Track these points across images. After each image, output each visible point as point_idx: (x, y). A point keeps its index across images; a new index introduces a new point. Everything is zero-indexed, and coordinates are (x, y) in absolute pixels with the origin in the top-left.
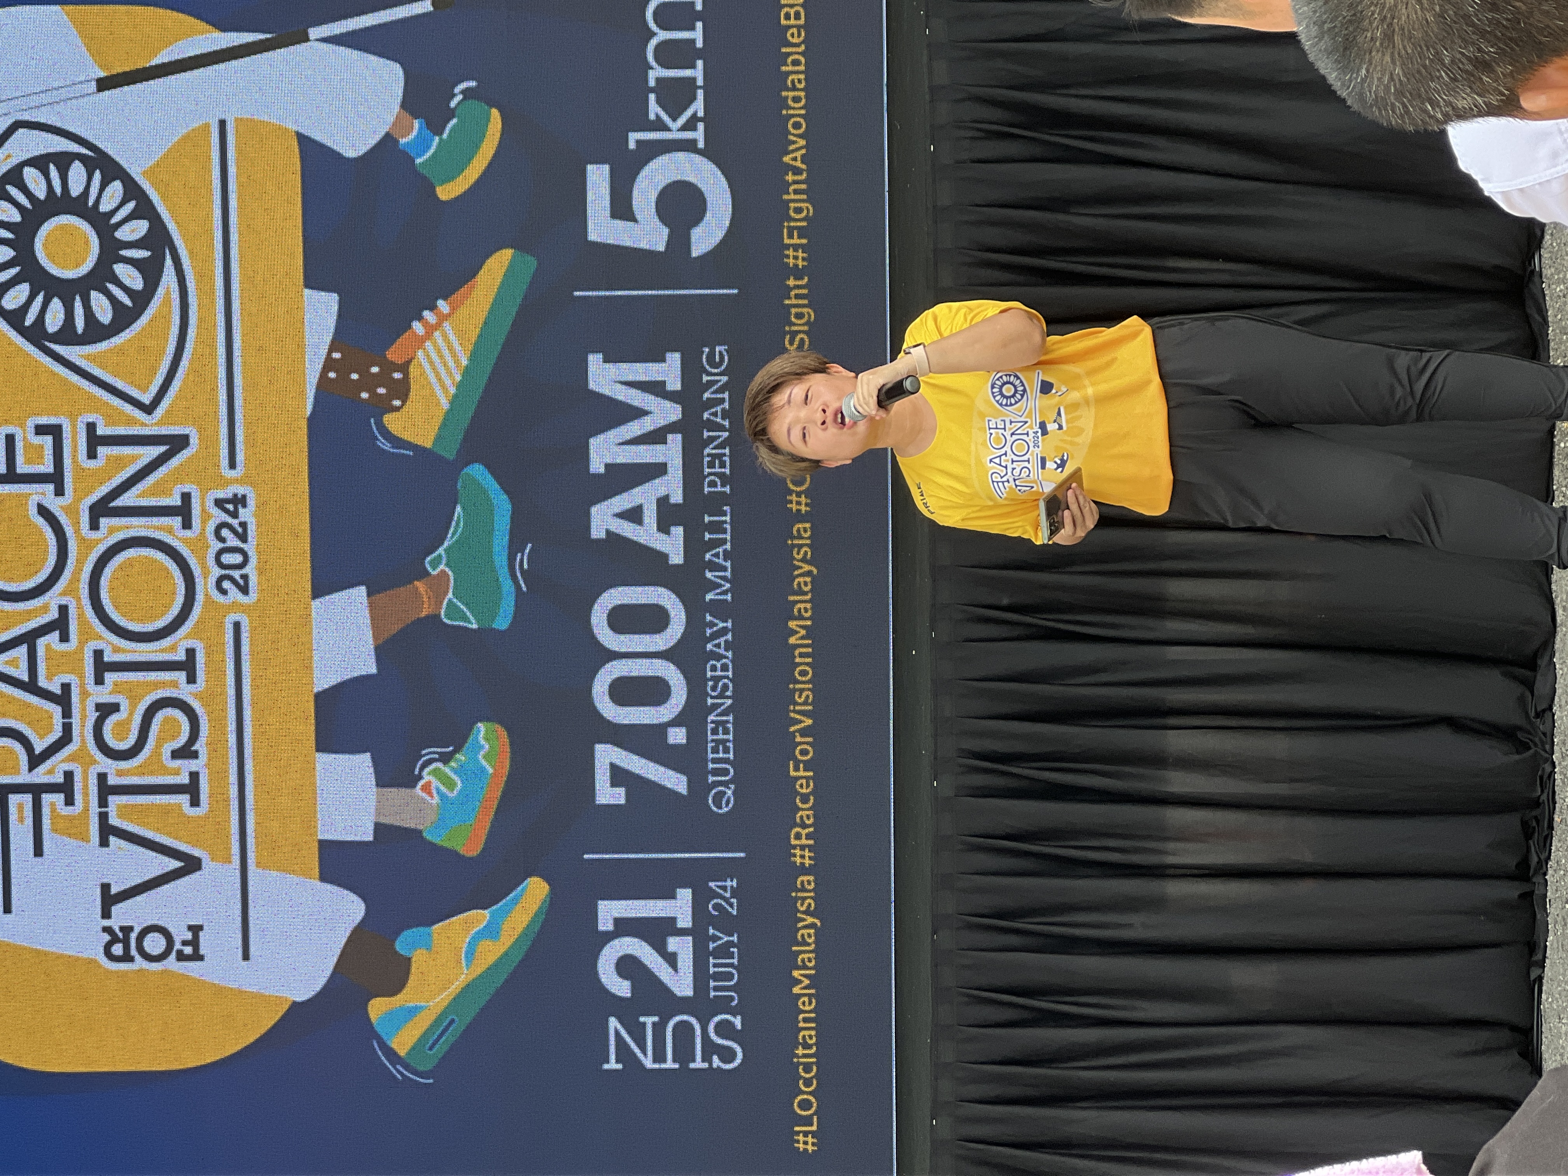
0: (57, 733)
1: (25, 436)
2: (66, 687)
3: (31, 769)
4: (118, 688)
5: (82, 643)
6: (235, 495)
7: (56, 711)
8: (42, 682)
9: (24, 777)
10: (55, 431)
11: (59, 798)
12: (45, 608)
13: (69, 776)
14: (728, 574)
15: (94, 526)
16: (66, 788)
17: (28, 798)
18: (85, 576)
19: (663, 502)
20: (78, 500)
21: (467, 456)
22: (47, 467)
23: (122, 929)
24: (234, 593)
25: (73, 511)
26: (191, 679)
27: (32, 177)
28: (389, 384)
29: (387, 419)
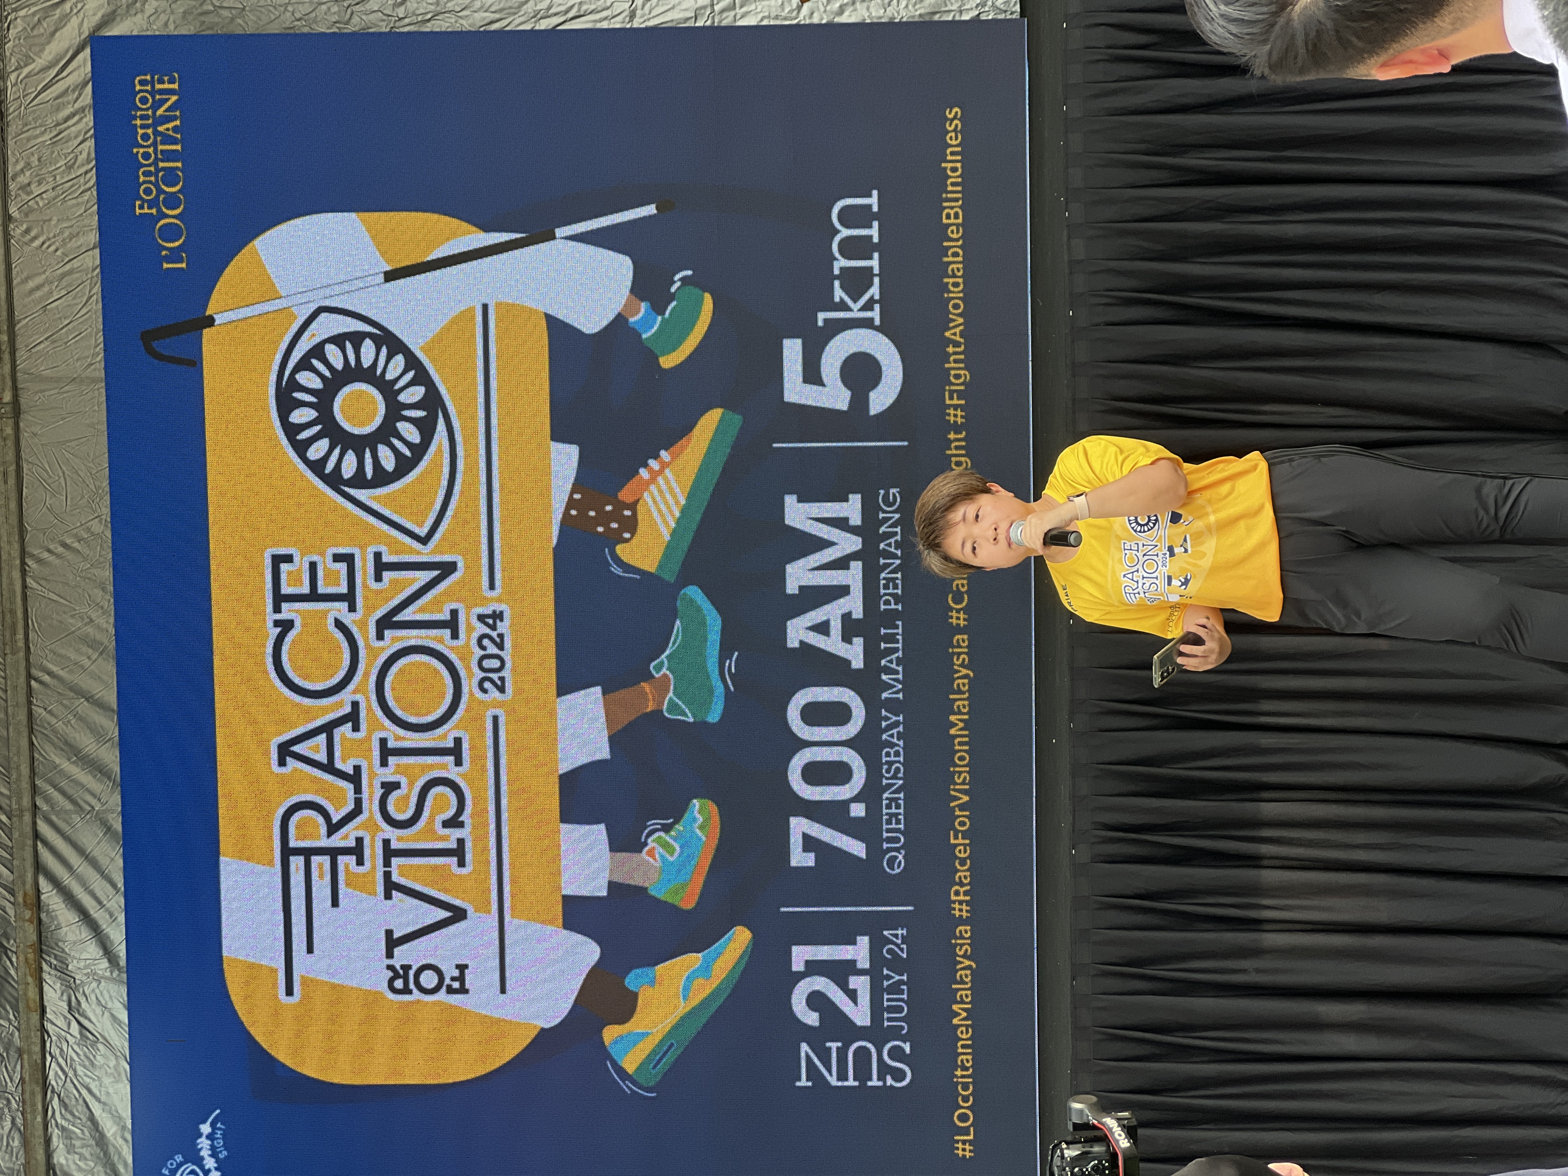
0: (351, 806)
1: (326, 565)
2: (357, 769)
3: (330, 834)
4: (399, 770)
5: (370, 733)
6: (494, 612)
7: (349, 787)
8: (339, 765)
9: (324, 843)
10: (348, 559)
11: (352, 860)
12: (341, 704)
13: (359, 841)
14: (900, 677)
15: (380, 637)
16: (357, 851)
17: (326, 860)
18: (373, 678)
19: (846, 617)
20: (367, 615)
21: (684, 579)
23: (402, 967)
24: (495, 694)
25: (363, 625)
26: (458, 763)
27: (332, 352)
28: (621, 519)
29: (619, 549)
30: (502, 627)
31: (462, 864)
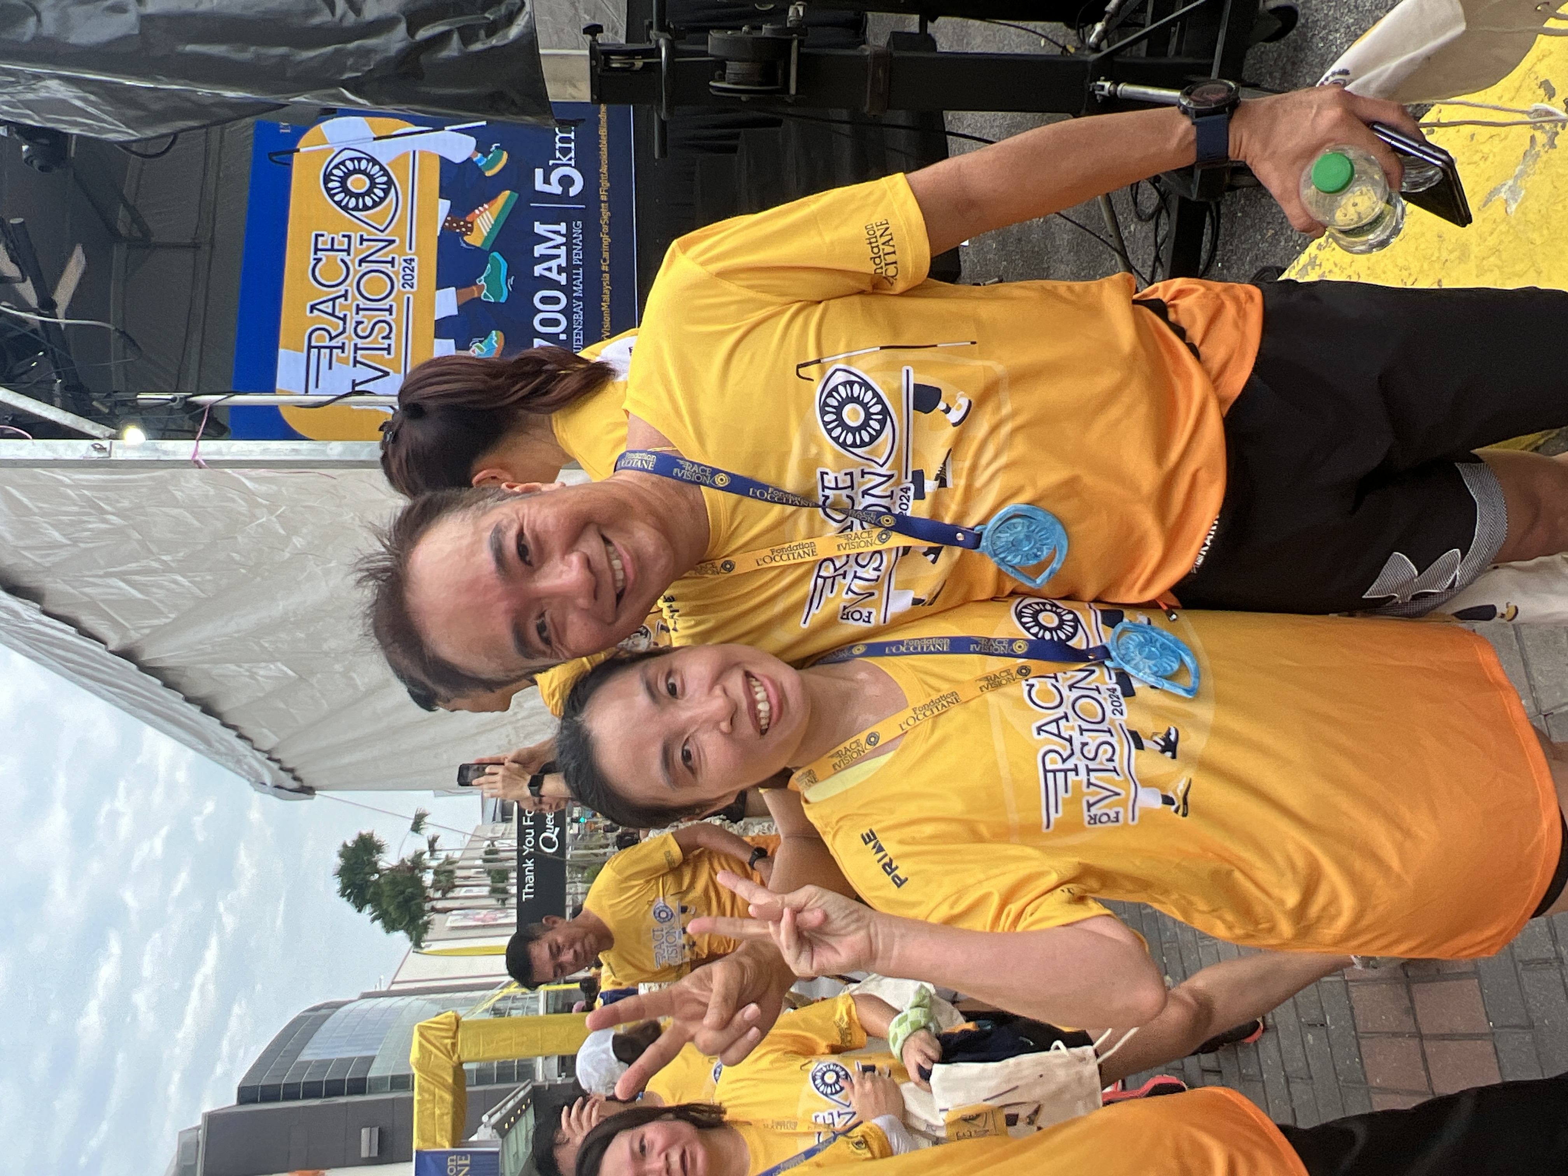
0: (341, 329)
1: (338, 237)
2: (345, 316)
3: (330, 340)
4: (364, 316)
5: (353, 301)
6: (411, 258)
7: (341, 323)
8: (337, 313)
9: (327, 344)
10: (349, 237)
11: (340, 351)
12: (340, 290)
13: (344, 344)
14: (581, 289)
15: (360, 265)
16: (342, 348)
17: (328, 351)
18: (355, 281)
19: (559, 266)
20: (355, 257)
21: (492, 249)
22: (345, 247)
24: (408, 288)
25: (353, 261)
26: (391, 314)
27: (349, 164)
28: (467, 227)
29: (465, 238)
30: (413, 264)
31: (389, 353)
